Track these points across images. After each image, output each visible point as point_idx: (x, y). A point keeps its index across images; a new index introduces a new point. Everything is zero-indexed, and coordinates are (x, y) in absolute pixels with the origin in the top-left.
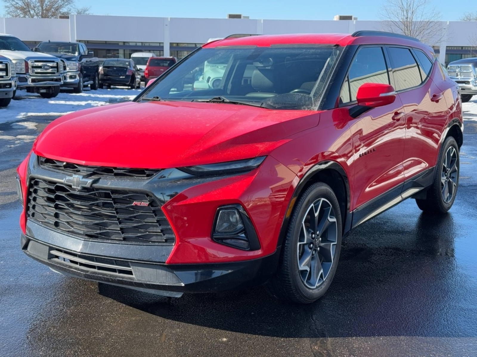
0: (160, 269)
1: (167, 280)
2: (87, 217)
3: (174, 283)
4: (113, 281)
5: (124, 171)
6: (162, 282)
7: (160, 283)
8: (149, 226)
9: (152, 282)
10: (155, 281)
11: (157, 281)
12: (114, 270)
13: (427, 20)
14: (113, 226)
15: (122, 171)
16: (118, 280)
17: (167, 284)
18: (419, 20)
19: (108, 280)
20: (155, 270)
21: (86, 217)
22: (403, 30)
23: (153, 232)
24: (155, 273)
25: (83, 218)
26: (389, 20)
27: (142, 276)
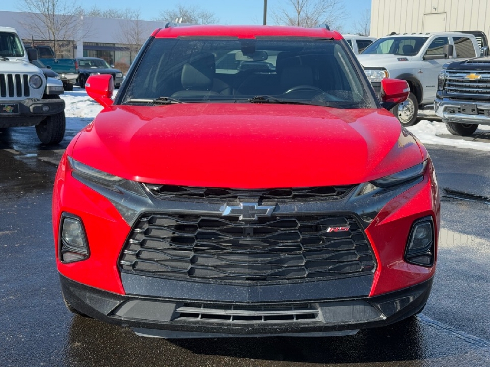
0: (358, 305)
1: (365, 316)
2: (253, 255)
3: (373, 318)
4: (293, 331)
5: (307, 191)
6: (359, 320)
7: (356, 321)
8: (342, 255)
9: (346, 322)
10: (350, 320)
11: (353, 320)
12: (290, 317)
13: (69, 14)
14: (292, 261)
15: (304, 191)
16: (302, 328)
17: (366, 321)
18: (62, 13)
19: (286, 331)
20: (352, 306)
21: (251, 255)
22: (45, 22)
23: (348, 262)
24: (352, 310)
25: (248, 257)
26: (30, 11)
27: (334, 316)
